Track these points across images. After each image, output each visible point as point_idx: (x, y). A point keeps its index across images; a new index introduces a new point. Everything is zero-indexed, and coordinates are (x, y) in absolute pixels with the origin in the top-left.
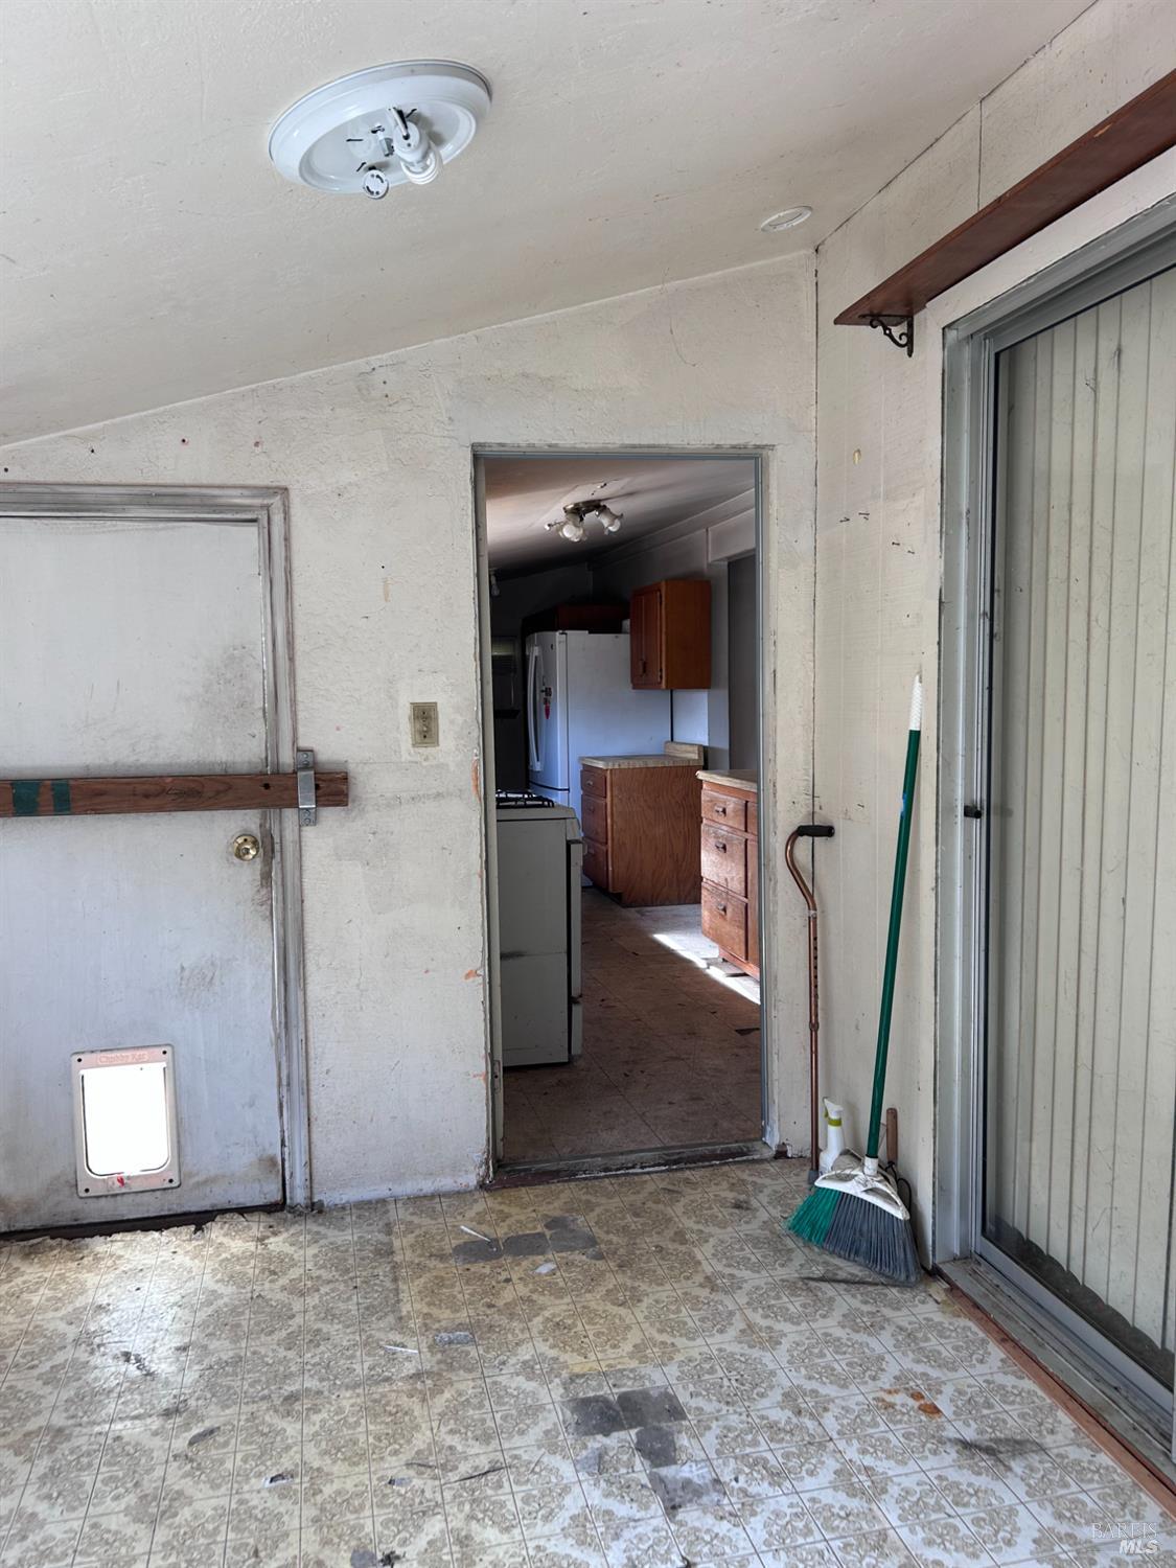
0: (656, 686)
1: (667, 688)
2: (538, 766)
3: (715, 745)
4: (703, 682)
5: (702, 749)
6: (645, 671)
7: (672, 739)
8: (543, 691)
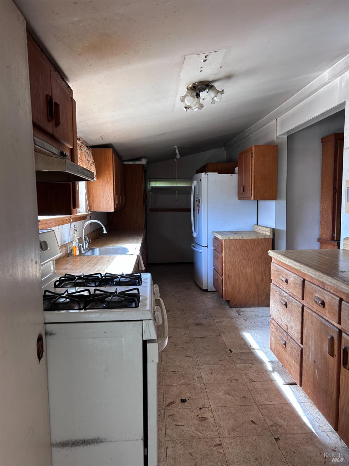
0: (249, 198)
1: (254, 199)
2: (195, 235)
3: (279, 228)
4: (273, 196)
5: (272, 230)
6: (243, 191)
7: (257, 224)
8: (197, 201)
